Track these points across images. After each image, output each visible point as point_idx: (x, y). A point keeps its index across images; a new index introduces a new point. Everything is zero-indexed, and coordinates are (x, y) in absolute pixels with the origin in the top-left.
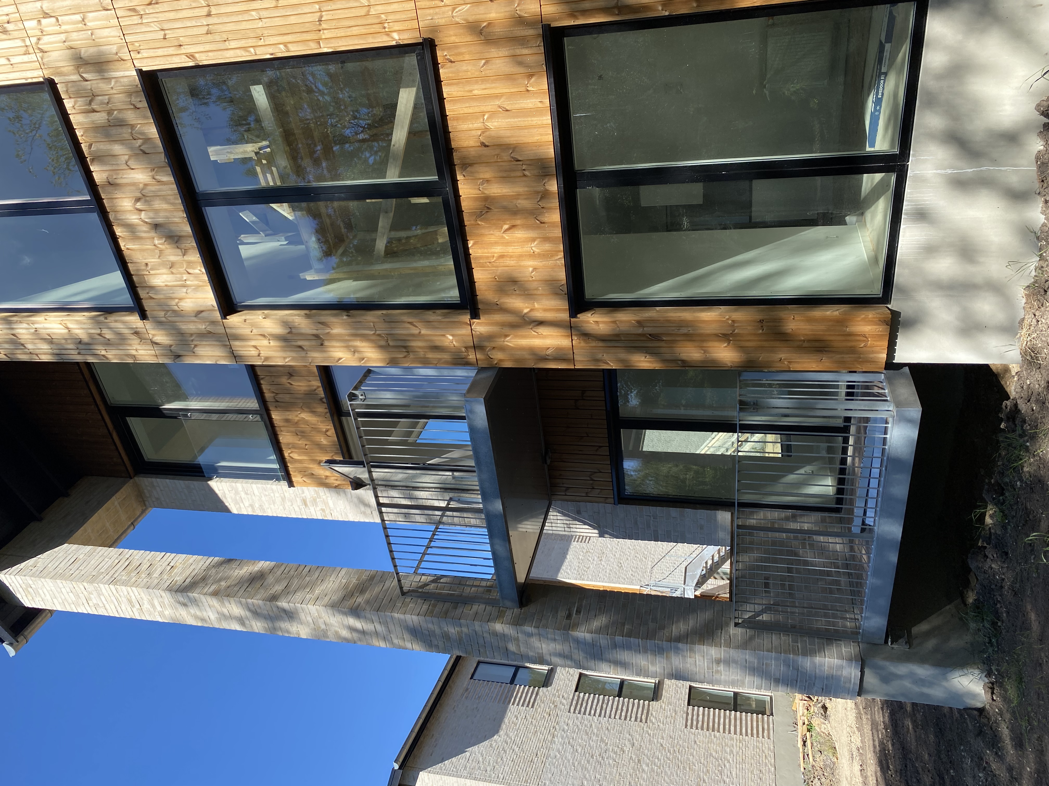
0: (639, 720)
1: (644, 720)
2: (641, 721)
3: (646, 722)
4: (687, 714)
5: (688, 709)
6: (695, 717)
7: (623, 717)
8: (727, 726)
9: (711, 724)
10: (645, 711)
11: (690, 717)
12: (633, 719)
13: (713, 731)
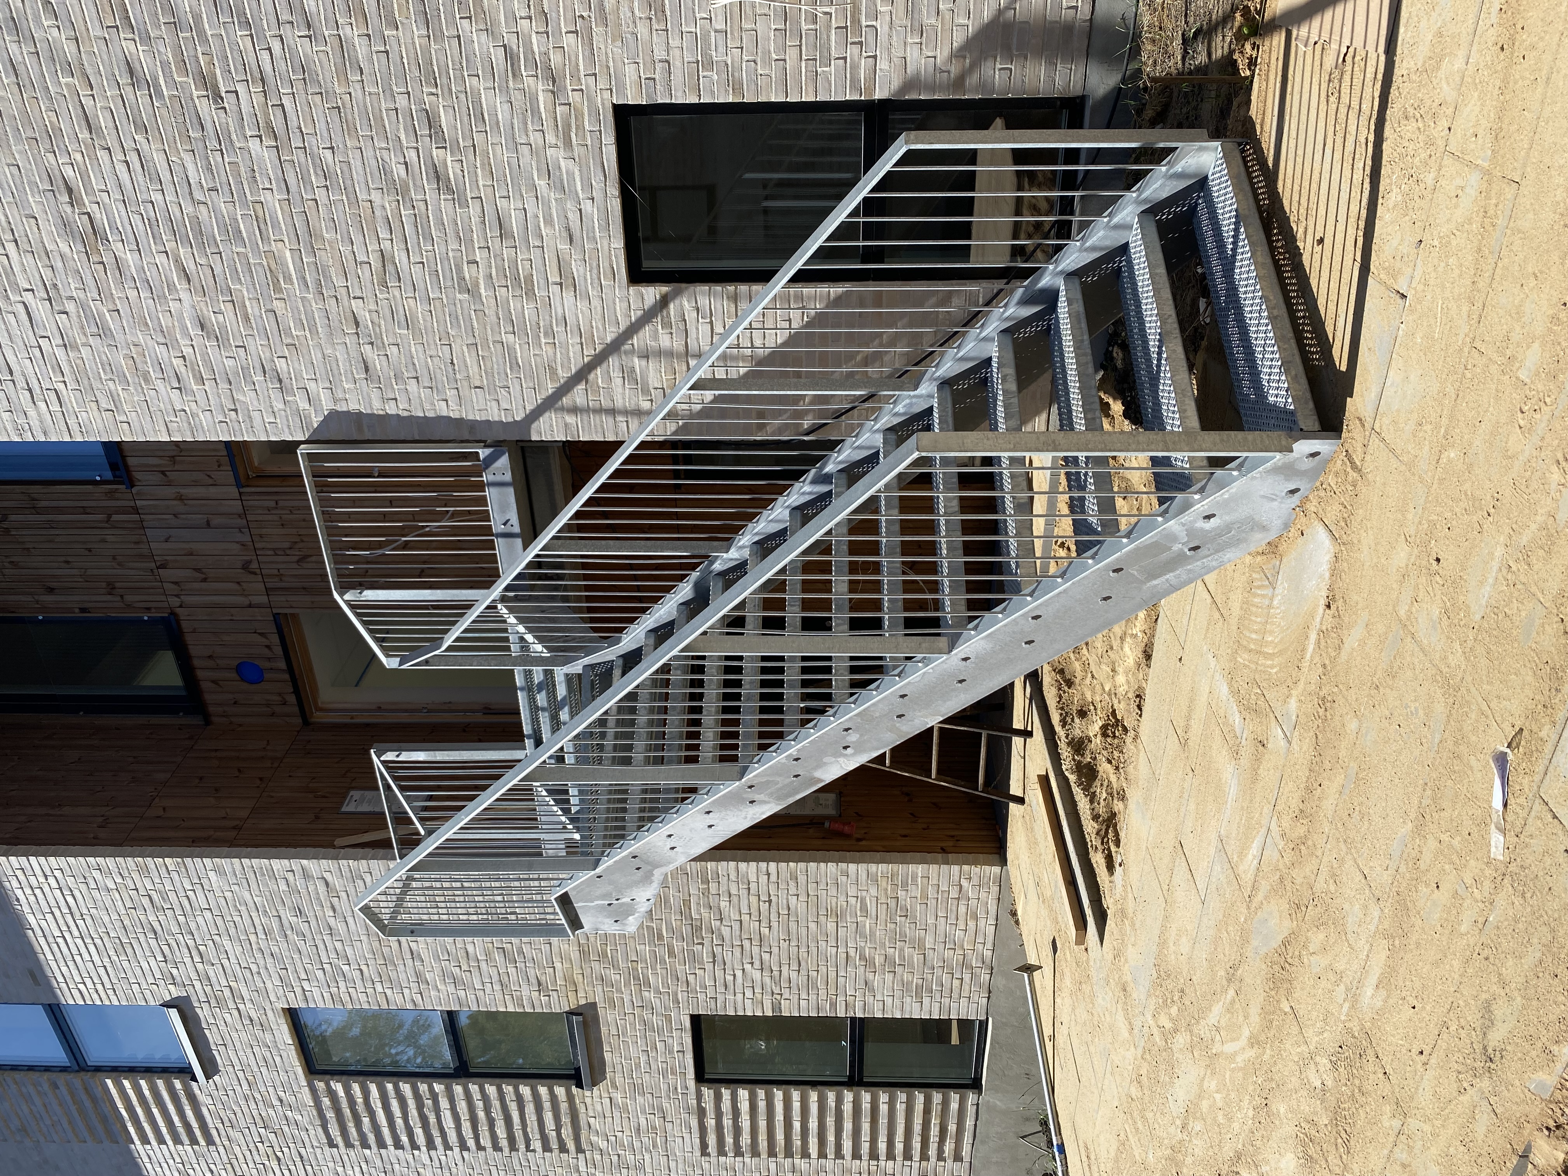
0: (555, 1145)
1: (571, 1145)
2: (563, 1149)
3: (580, 1150)
4: (701, 1113)
5: (699, 1096)
6: (727, 1122)
7: (504, 1143)
8: (831, 1138)
9: (780, 1137)
10: (566, 1120)
11: (711, 1122)
12: (537, 1145)
13: (789, 1154)
